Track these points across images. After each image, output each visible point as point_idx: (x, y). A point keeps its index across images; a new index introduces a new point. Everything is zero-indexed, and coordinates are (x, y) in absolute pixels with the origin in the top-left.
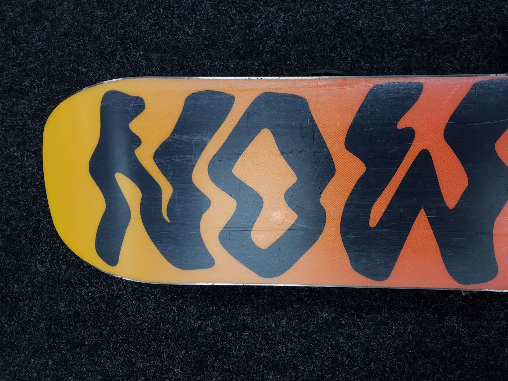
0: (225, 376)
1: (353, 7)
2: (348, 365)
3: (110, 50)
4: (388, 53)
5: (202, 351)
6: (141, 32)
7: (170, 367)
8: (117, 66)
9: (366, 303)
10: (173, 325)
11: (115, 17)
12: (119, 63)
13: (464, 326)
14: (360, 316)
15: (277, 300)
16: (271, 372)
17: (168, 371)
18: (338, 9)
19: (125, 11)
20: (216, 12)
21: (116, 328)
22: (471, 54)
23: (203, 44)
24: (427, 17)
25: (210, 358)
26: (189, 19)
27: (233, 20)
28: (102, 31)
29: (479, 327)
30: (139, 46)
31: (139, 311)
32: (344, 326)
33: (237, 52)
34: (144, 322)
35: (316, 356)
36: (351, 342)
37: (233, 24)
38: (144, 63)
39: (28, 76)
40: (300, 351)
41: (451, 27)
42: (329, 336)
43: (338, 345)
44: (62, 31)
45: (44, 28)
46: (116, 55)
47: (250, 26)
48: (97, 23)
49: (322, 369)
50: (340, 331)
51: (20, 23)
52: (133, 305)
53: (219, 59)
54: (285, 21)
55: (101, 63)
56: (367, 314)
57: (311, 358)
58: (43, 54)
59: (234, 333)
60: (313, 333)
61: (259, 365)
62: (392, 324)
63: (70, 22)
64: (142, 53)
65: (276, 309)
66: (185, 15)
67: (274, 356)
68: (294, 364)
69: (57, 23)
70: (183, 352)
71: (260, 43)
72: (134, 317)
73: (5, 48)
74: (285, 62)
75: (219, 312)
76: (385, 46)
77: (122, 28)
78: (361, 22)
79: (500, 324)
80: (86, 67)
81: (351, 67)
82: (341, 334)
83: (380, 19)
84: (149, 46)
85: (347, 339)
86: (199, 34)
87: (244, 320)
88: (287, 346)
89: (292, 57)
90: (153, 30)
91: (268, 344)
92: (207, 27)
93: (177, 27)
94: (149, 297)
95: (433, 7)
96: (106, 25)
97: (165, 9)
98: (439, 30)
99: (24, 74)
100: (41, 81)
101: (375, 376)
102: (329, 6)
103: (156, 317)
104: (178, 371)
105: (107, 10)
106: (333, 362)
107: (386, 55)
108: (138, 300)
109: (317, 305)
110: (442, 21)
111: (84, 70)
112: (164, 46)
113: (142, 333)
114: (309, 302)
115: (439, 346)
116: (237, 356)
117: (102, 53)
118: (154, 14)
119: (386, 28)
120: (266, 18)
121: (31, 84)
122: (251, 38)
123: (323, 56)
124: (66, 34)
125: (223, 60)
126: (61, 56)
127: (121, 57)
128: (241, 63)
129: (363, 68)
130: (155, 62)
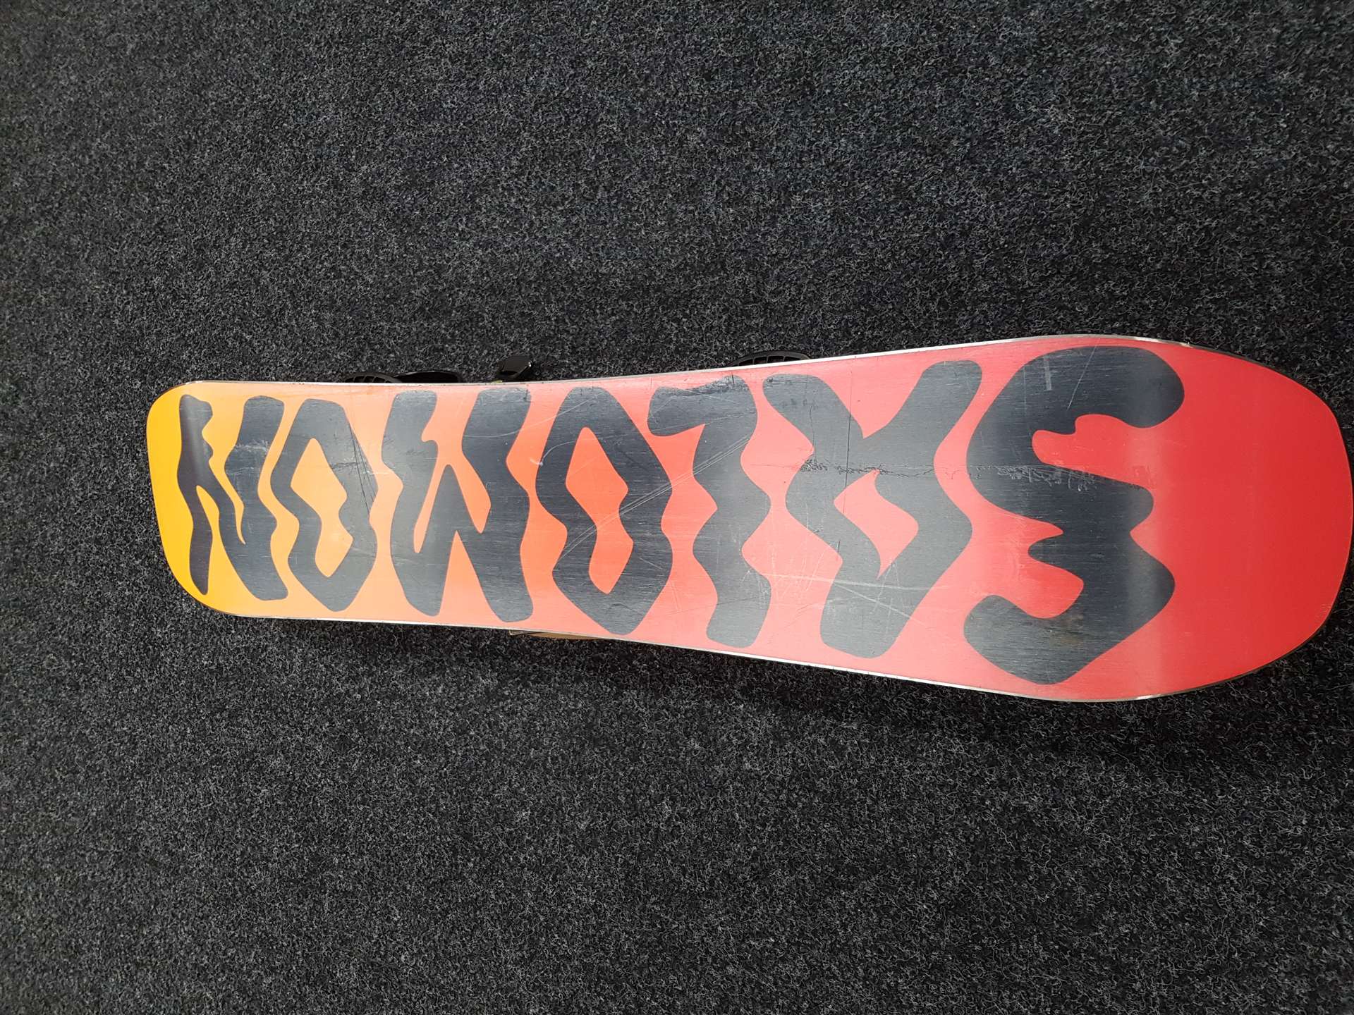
0: (368, 758)
1: (566, 237)
2: (505, 751)
3: (278, 307)
4: (601, 308)
5: (347, 724)
6: (315, 280)
7: (312, 743)
8: (285, 331)
9: (535, 667)
10: (319, 688)
11: (287, 258)
12: (287, 326)
13: (646, 705)
14: (526, 686)
15: (435, 660)
16: (419, 755)
17: (308, 748)
18: (547, 243)
19: (298, 251)
20: (402, 250)
21: (259, 689)
22: (706, 308)
23: (384, 298)
24: (657, 250)
25: (356, 734)
26: (370, 260)
27: (421, 261)
28: (271, 280)
29: (663, 707)
30: (310, 302)
31: (284, 668)
32: (507, 698)
33: (422, 309)
34: (288, 683)
35: (471, 737)
36: (512, 719)
37: (420, 269)
38: (315, 326)
39: (187, 345)
40: (454, 730)
41: (687, 264)
42: (489, 710)
43: (496, 723)
44: (228, 280)
45: (208, 277)
46: (284, 315)
47: (439, 270)
48: (266, 269)
49: (476, 754)
50: (501, 703)
51: (181, 270)
52: (278, 660)
53: (401, 319)
54: (483, 262)
55: (268, 327)
56: (534, 682)
57: (466, 739)
58: (205, 314)
59: (383, 702)
60: (471, 705)
61: (406, 745)
62: (561, 697)
63: (237, 267)
64: (313, 311)
65: (433, 672)
66: (366, 255)
67: (425, 734)
68: (446, 746)
69: (223, 269)
70: (327, 724)
71: (451, 295)
72: (279, 676)
73: (164, 307)
74: (478, 322)
75: (371, 674)
76: (598, 298)
77: (294, 276)
78: (574, 260)
79: (690, 704)
80: (251, 333)
81: (554, 331)
82: (503, 708)
83: (597, 255)
84: (322, 302)
85: (508, 715)
86: (380, 283)
87: (396, 685)
88: (440, 722)
89: (485, 315)
90: (328, 277)
91: (419, 717)
92: (391, 272)
93: (356, 273)
94: (296, 651)
95: (666, 235)
96: (276, 272)
97: (344, 246)
98: (669, 271)
99: (183, 342)
100: (200, 353)
101: (533, 768)
102: (536, 237)
103: (301, 677)
104: (319, 748)
105: (278, 249)
106: (488, 746)
107: (598, 311)
108: (285, 654)
109: (479, 669)
110: (677, 256)
111: (248, 337)
112: (339, 302)
113: (286, 697)
114: (471, 664)
115: (613, 731)
116: (384, 733)
117: (269, 312)
118: (331, 254)
119: (603, 270)
120: (460, 257)
121: (190, 357)
122: (440, 288)
123: (522, 314)
124: (232, 285)
125: (405, 321)
126: (225, 317)
127: (290, 320)
128: (426, 325)
129: (568, 332)
130: (328, 325)
